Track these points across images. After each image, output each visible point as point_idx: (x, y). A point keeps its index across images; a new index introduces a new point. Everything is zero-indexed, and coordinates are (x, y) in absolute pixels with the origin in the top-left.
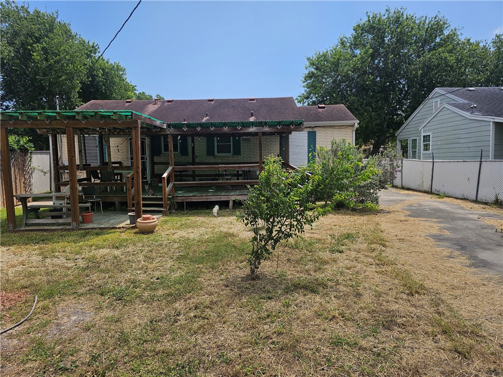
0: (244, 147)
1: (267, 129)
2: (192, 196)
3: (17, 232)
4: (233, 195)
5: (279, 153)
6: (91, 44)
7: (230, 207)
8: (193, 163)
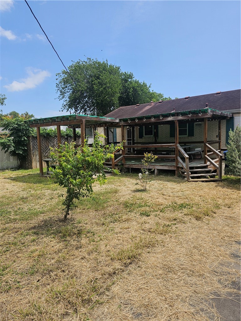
0: (196, 130)
1: (181, 118)
2: (133, 164)
3: (42, 177)
4: (157, 165)
5: (218, 134)
6: (129, 74)
7: (155, 173)
8: (156, 142)
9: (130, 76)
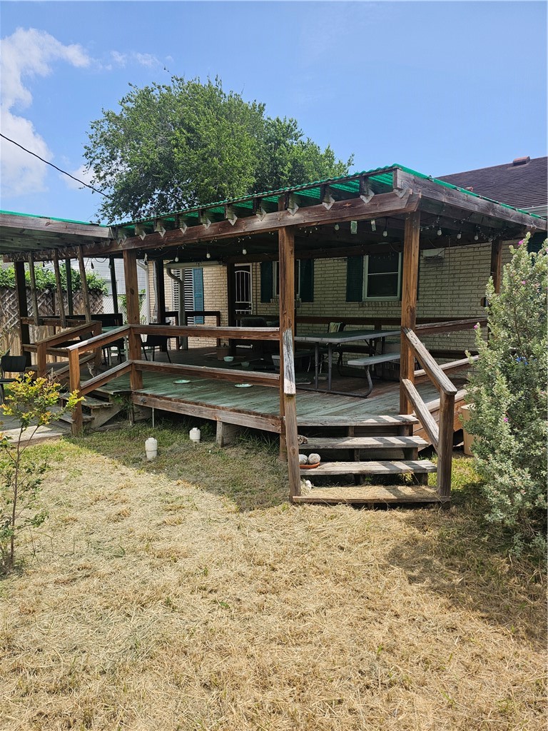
1: (296, 216)
4: (223, 409)
7: (218, 436)
9: (289, 131)
